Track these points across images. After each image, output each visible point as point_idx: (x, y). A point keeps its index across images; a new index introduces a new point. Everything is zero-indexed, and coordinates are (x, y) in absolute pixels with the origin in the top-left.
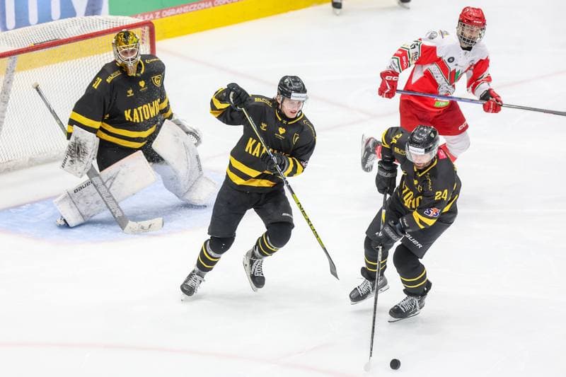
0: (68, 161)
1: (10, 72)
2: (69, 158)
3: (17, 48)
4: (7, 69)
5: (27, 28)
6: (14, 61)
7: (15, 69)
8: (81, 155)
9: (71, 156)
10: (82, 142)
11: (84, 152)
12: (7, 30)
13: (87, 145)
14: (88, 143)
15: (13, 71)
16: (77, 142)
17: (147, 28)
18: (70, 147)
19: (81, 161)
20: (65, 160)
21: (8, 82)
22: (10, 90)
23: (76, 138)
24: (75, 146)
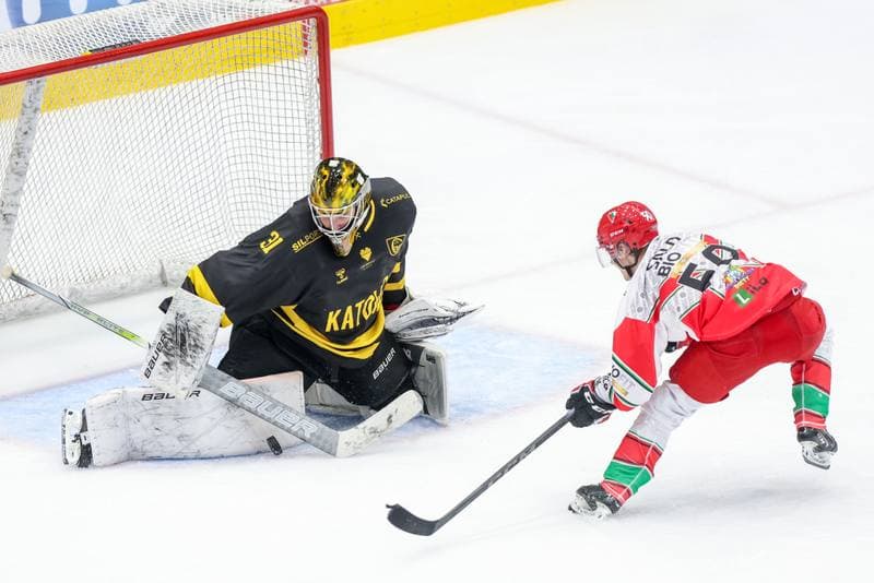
0: (158, 364)
1: (30, 110)
2: (162, 358)
3: (44, 61)
4: (24, 106)
5: (66, 20)
6: (38, 89)
7: (41, 107)
8: (189, 352)
9: (167, 354)
10: (191, 324)
11: (196, 346)
12: (25, 24)
13: (201, 332)
14: (204, 326)
15: (36, 110)
16: (180, 323)
17: (313, 21)
18: (164, 335)
19: (188, 364)
20: (152, 362)
21: (26, 133)
22: (29, 150)
23: (179, 316)
24: (174, 333)
